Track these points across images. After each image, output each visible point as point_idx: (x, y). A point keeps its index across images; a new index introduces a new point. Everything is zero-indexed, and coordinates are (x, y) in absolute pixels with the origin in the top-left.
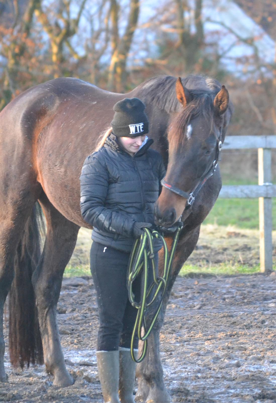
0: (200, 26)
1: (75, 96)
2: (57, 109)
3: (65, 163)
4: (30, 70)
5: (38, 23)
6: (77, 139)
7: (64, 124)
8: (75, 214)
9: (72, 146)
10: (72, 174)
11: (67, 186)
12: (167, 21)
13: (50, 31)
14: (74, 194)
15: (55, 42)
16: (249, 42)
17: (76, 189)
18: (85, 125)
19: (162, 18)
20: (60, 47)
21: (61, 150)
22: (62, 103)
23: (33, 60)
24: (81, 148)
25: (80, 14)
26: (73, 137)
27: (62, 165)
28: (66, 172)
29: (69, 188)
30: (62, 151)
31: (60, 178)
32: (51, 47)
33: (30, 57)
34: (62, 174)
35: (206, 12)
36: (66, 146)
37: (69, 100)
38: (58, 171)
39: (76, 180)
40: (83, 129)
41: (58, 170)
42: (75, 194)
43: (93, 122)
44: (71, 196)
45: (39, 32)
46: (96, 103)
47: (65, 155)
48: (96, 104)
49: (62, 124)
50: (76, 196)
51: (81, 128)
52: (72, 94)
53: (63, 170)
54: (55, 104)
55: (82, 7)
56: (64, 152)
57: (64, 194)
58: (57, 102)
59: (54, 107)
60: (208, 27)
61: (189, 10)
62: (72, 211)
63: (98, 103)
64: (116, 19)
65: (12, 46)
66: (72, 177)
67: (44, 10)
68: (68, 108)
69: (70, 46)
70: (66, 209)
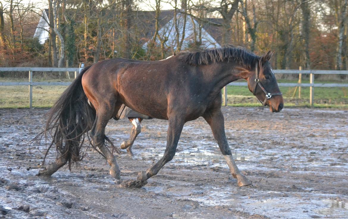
0: (201, 40)
5: (157, 38)
12: (192, 38)
13: (161, 40)
16: (214, 44)
19: (191, 37)
20: (163, 45)
23: (156, 48)
25: (169, 35)
32: (161, 44)
35: (202, 36)
45: (158, 40)
55: (169, 34)
60: (203, 40)
61: (198, 35)
64: (178, 37)
67: (159, 34)
69: (166, 44)
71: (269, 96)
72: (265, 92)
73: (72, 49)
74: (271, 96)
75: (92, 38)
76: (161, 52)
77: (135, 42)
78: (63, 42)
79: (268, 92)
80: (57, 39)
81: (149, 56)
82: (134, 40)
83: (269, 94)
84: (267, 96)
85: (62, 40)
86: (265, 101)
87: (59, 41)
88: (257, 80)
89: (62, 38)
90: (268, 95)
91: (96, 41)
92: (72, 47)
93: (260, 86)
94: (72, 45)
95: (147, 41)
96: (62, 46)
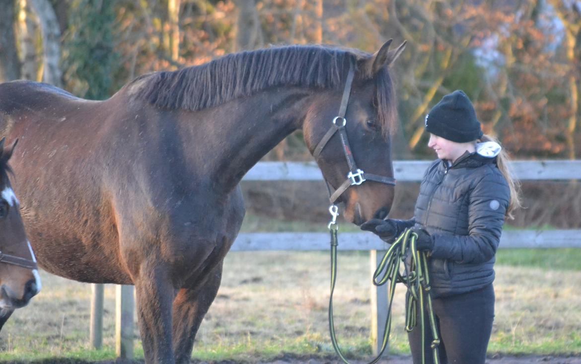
1: (33, 111)
2: (11, 131)
3: (35, 204)
4: (538, 71)
5: (549, 6)
6: (47, 171)
7: (26, 152)
8: (56, 268)
9: (41, 181)
10: (47, 217)
11: (40, 233)
13: (566, 17)
14: (51, 243)
15: (572, 33)
17: (54, 237)
18: (55, 151)
21: (26, 188)
22: (16, 123)
23: (542, 57)
24: (55, 183)
26: (41, 168)
27: (30, 207)
28: (36, 215)
29: (44, 236)
30: (29, 189)
31: (30, 224)
32: (565, 39)
33: (537, 53)
34: (33, 218)
36: (33, 182)
37: (26, 117)
38: (26, 215)
39: (53, 224)
40: (54, 157)
41: (25, 213)
42: (53, 243)
43: (67, 146)
44: (48, 246)
45: (550, 19)
46: (64, 119)
47: (33, 193)
48: (65, 121)
49: (23, 152)
50: (55, 244)
51: (51, 156)
52: (29, 109)
53: (32, 213)
54: (6, 125)
56: (31, 189)
57: (37, 244)
58: (10, 123)
59: (6, 129)
62: (51, 265)
63: (68, 118)
65: (514, 39)
66: (46, 221)
68: (27, 129)
70: (42, 263)
71: (357, 179)
72: (351, 164)
73: (101, 70)
74: (362, 180)
75: (209, 13)
76: (567, 79)
77: (432, 32)
78: (56, 31)
79: (358, 165)
80: (22, 16)
81: (505, 104)
82: (423, 20)
83: (360, 172)
84: (351, 175)
85: (49, 23)
86: (341, 190)
87: (32, 26)
88: (339, 121)
89: (50, 14)
90: (356, 176)
91: (231, 25)
92: (103, 60)
93: (343, 142)
94: (100, 47)
95: (493, 26)
96: (51, 53)
